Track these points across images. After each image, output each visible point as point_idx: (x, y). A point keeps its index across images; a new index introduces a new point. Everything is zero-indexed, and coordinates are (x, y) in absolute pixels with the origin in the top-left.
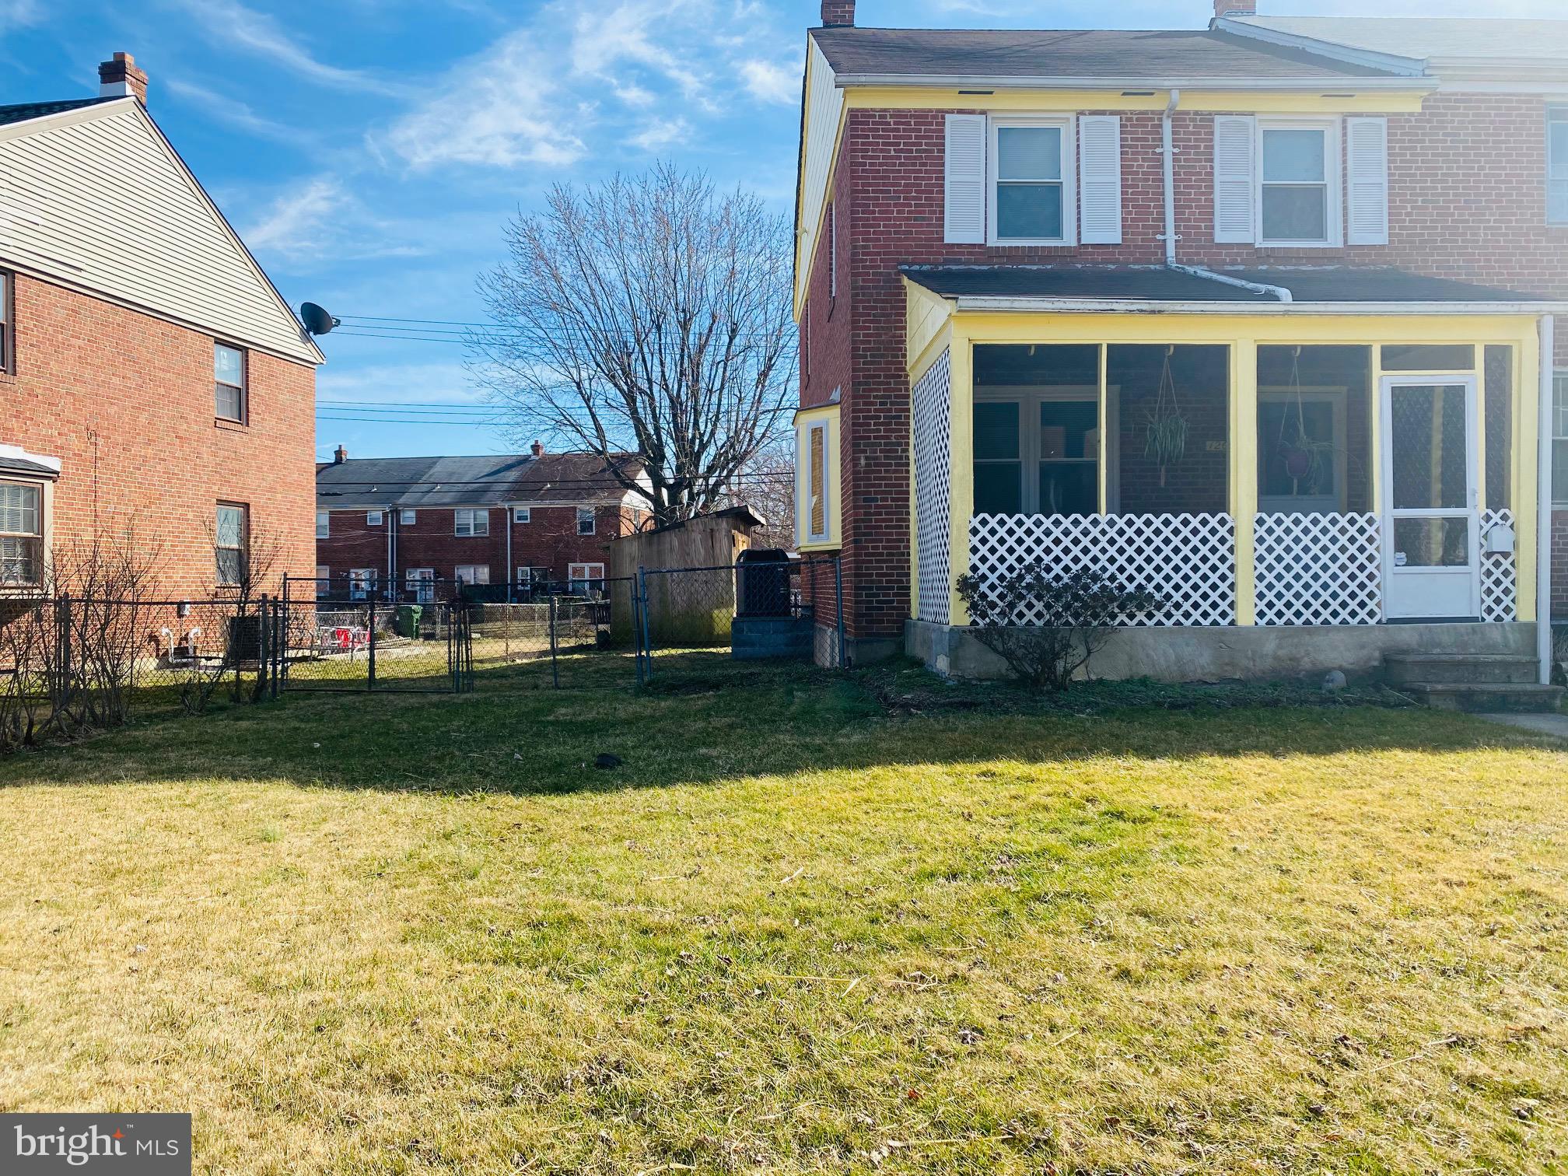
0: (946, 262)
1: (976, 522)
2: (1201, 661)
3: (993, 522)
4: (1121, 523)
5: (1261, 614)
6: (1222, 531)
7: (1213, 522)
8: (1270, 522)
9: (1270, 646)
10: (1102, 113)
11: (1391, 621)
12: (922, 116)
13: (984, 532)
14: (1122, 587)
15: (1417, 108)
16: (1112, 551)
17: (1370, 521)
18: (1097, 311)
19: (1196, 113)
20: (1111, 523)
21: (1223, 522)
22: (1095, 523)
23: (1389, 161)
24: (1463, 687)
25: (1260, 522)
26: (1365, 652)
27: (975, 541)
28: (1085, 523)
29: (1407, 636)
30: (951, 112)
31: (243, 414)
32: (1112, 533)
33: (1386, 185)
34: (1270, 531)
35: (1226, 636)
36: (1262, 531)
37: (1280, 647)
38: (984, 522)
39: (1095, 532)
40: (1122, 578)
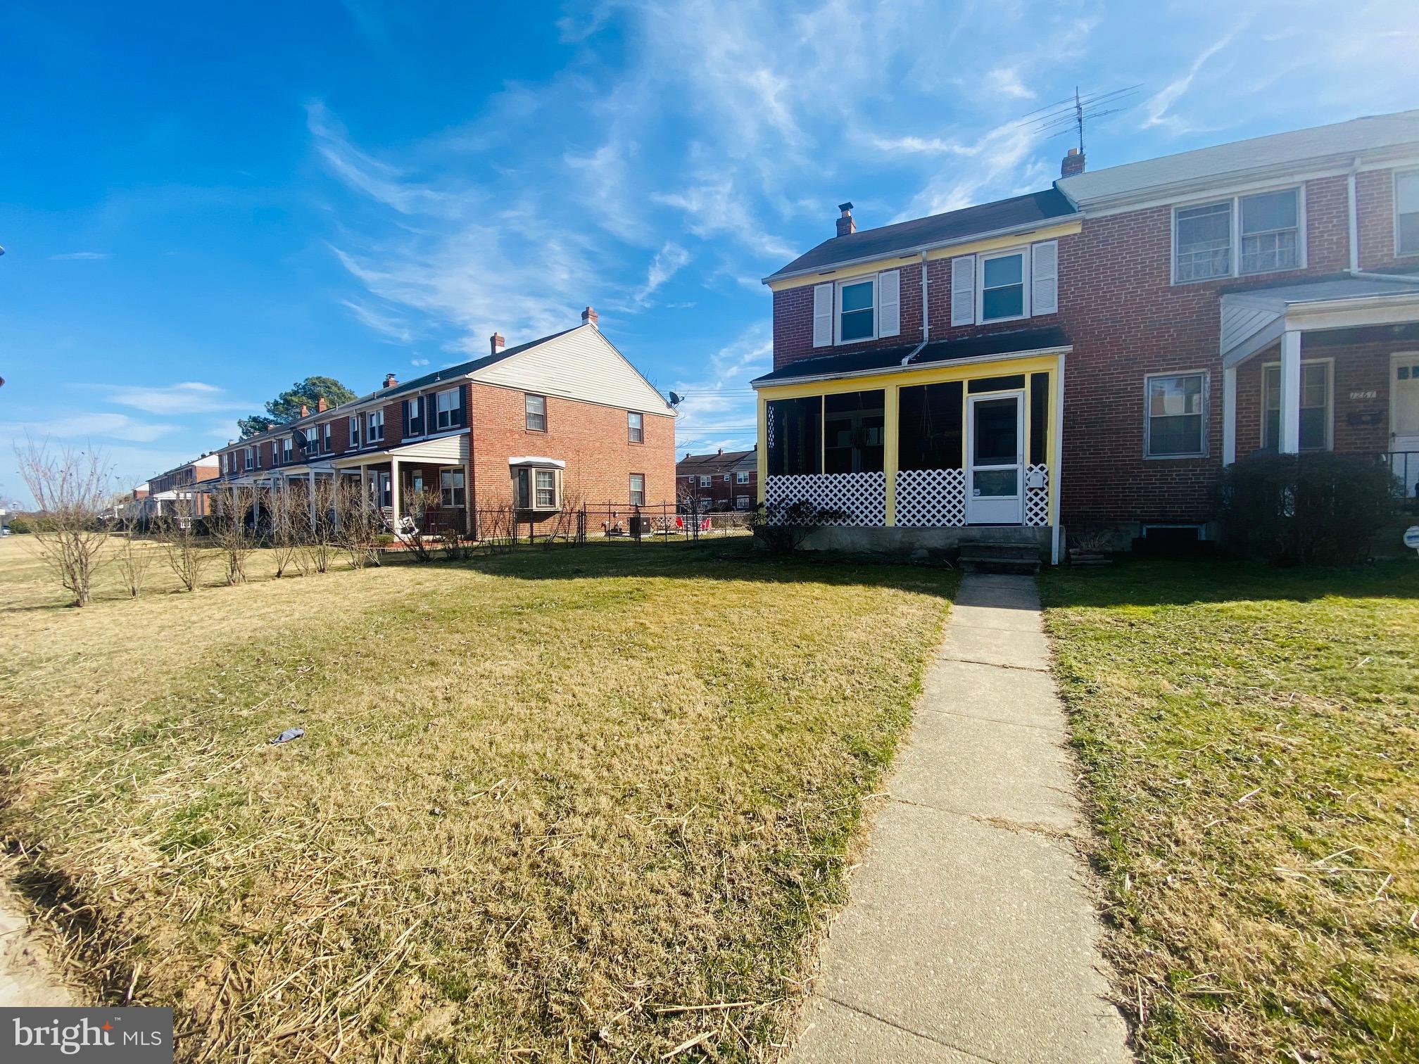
0: (815, 356)
1: (768, 480)
2: (863, 543)
3: (776, 480)
4: (831, 478)
5: (899, 521)
6: (880, 481)
7: (875, 476)
8: (904, 475)
9: (898, 536)
10: (892, 270)
11: (970, 525)
12: (804, 289)
13: (772, 484)
14: (831, 508)
15: (1078, 230)
16: (827, 491)
17: (960, 473)
18: (812, 382)
19: (942, 259)
20: (827, 478)
21: (880, 476)
22: (819, 478)
23: (1059, 265)
24: (978, 560)
25: (900, 475)
26: (949, 541)
27: (768, 488)
28: (815, 479)
29: (975, 533)
30: (817, 284)
31: (641, 440)
32: (827, 483)
33: (1056, 278)
34: (904, 480)
35: (876, 532)
36: (900, 480)
37: (903, 537)
38: (772, 480)
39: (819, 483)
40: (831, 504)
